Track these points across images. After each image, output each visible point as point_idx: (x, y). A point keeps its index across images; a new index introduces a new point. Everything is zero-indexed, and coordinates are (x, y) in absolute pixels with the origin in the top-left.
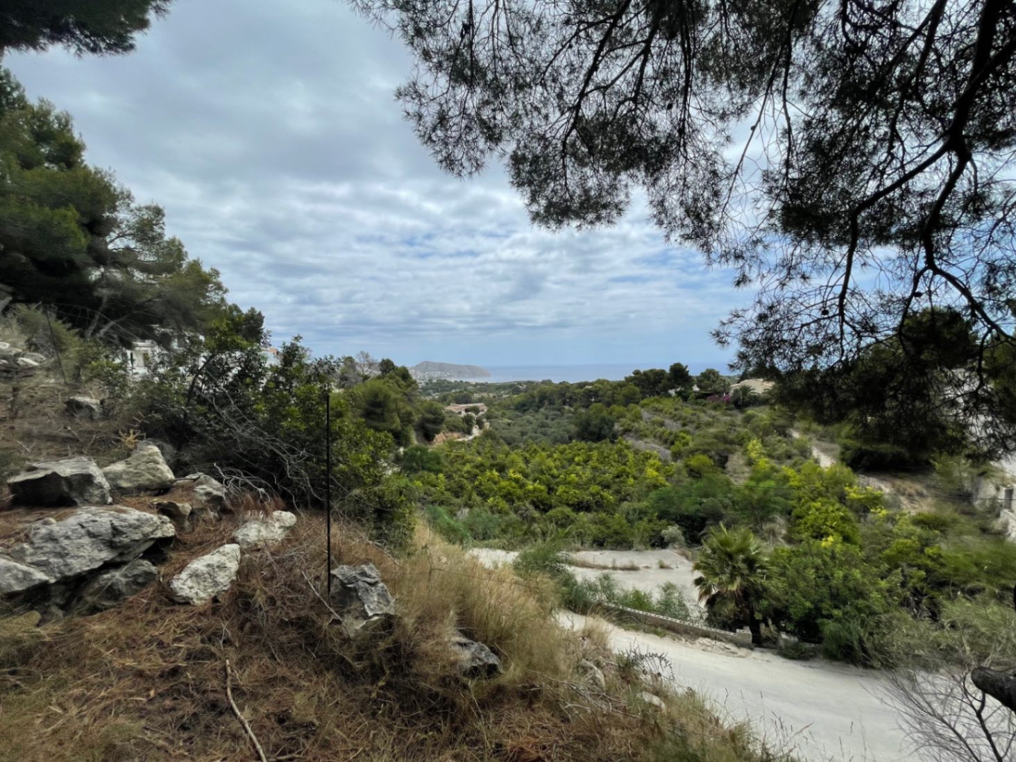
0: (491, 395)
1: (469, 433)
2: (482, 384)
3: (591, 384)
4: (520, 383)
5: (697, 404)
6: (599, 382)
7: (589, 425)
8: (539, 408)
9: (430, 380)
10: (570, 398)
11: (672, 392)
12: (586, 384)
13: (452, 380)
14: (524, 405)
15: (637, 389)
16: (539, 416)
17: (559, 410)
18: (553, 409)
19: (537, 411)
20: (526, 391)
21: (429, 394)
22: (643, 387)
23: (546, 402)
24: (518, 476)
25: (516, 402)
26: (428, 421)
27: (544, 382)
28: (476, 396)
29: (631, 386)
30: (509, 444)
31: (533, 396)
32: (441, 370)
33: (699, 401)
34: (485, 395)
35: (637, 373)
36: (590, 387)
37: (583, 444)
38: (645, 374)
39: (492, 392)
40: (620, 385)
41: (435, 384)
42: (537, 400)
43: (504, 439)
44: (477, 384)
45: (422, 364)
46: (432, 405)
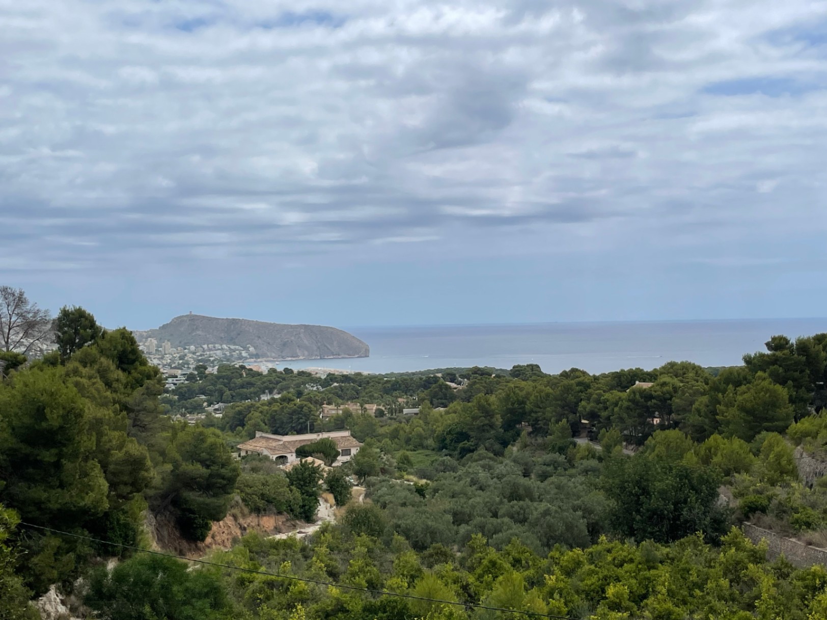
0: (372, 408)
1: (308, 516)
2: (346, 378)
3: (651, 376)
4: (451, 375)
6: (672, 369)
7: (645, 492)
8: (505, 444)
9: (201, 368)
10: (593, 416)
12: (636, 375)
13: (263, 367)
14: (463, 436)
15: (783, 392)
16: (505, 466)
17: (562, 450)
18: (543, 447)
19: (498, 453)
21: (197, 408)
22: (798, 386)
23: (525, 428)
25: (439, 428)
26: (190, 482)
27: (518, 372)
28: (330, 410)
29: (764, 381)
30: (419, 547)
31: (487, 413)
32: (231, 341)
34: (354, 407)
35: (778, 344)
36: (646, 385)
37: (628, 548)
38: (803, 347)
39: (372, 399)
40: (732, 379)
41: (215, 379)
42: (498, 420)
43: (407, 533)
44: (331, 378)
45: (179, 321)
46: (202, 438)
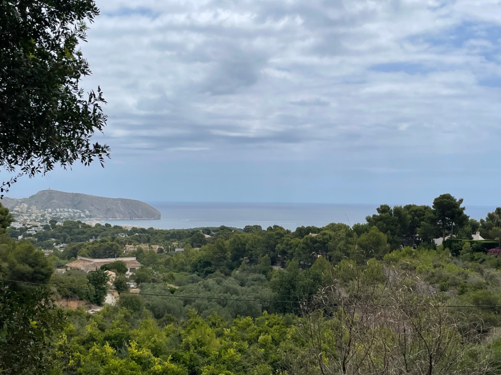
0: (156, 248)
2: (143, 230)
3: (319, 230)
4: (208, 231)
5: (472, 259)
6: (332, 227)
7: (293, 287)
8: (232, 268)
9: (53, 222)
10: (284, 253)
11: (439, 242)
12: (310, 230)
13: (93, 223)
14: (208, 264)
15: (384, 237)
16: (230, 282)
17: (264, 272)
18: (254, 271)
19: (227, 275)
20: (212, 241)
21: (50, 246)
22: (393, 234)
23: (245, 259)
24: (146, 352)
25: (194, 259)
27: (248, 229)
28: (130, 248)
29: (374, 229)
30: (158, 317)
31: (222, 250)
32: (75, 207)
33: (476, 255)
34: (144, 247)
35: (384, 209)
36: (314, 235)
37: (278, 317)
38: (398, 211)
39: (157, 242)
40: (359, 230)
41: (62, 229)
42: (229, 255)
43: (152, 309)
44: (134, 230)
46: (30, 250)
